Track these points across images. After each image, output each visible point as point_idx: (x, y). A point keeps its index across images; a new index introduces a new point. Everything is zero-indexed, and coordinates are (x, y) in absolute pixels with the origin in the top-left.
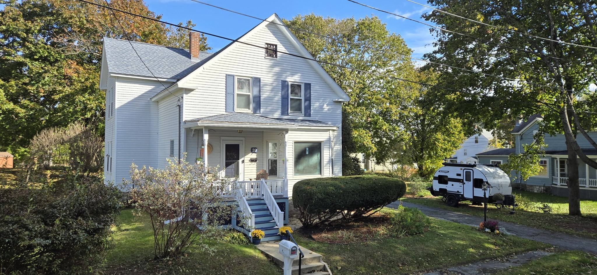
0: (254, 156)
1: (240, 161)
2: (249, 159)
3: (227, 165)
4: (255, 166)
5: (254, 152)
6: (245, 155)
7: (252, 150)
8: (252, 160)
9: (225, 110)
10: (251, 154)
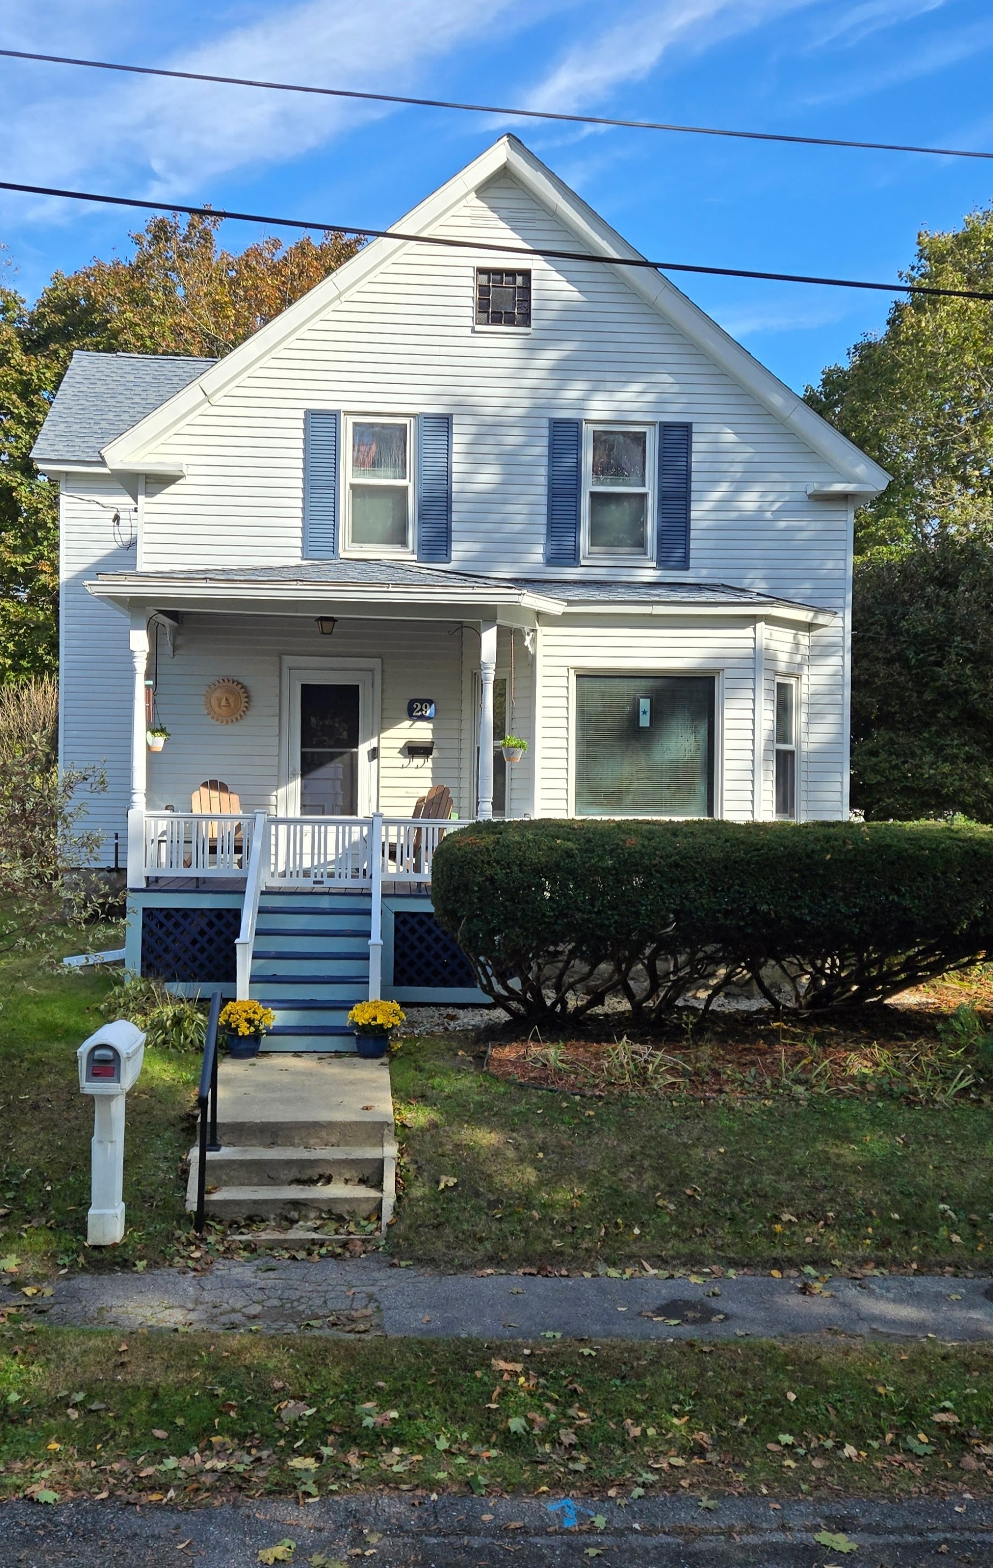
0: (422, 732)
1: (363, 749)
2: (401, 744)
3: (309, 765)
4: (429, 773)
5: (422, 718)
6: (383, 729)
7: (413, 711)
8: (414, 750)
9: (299, 552)
10: (407, 723)
